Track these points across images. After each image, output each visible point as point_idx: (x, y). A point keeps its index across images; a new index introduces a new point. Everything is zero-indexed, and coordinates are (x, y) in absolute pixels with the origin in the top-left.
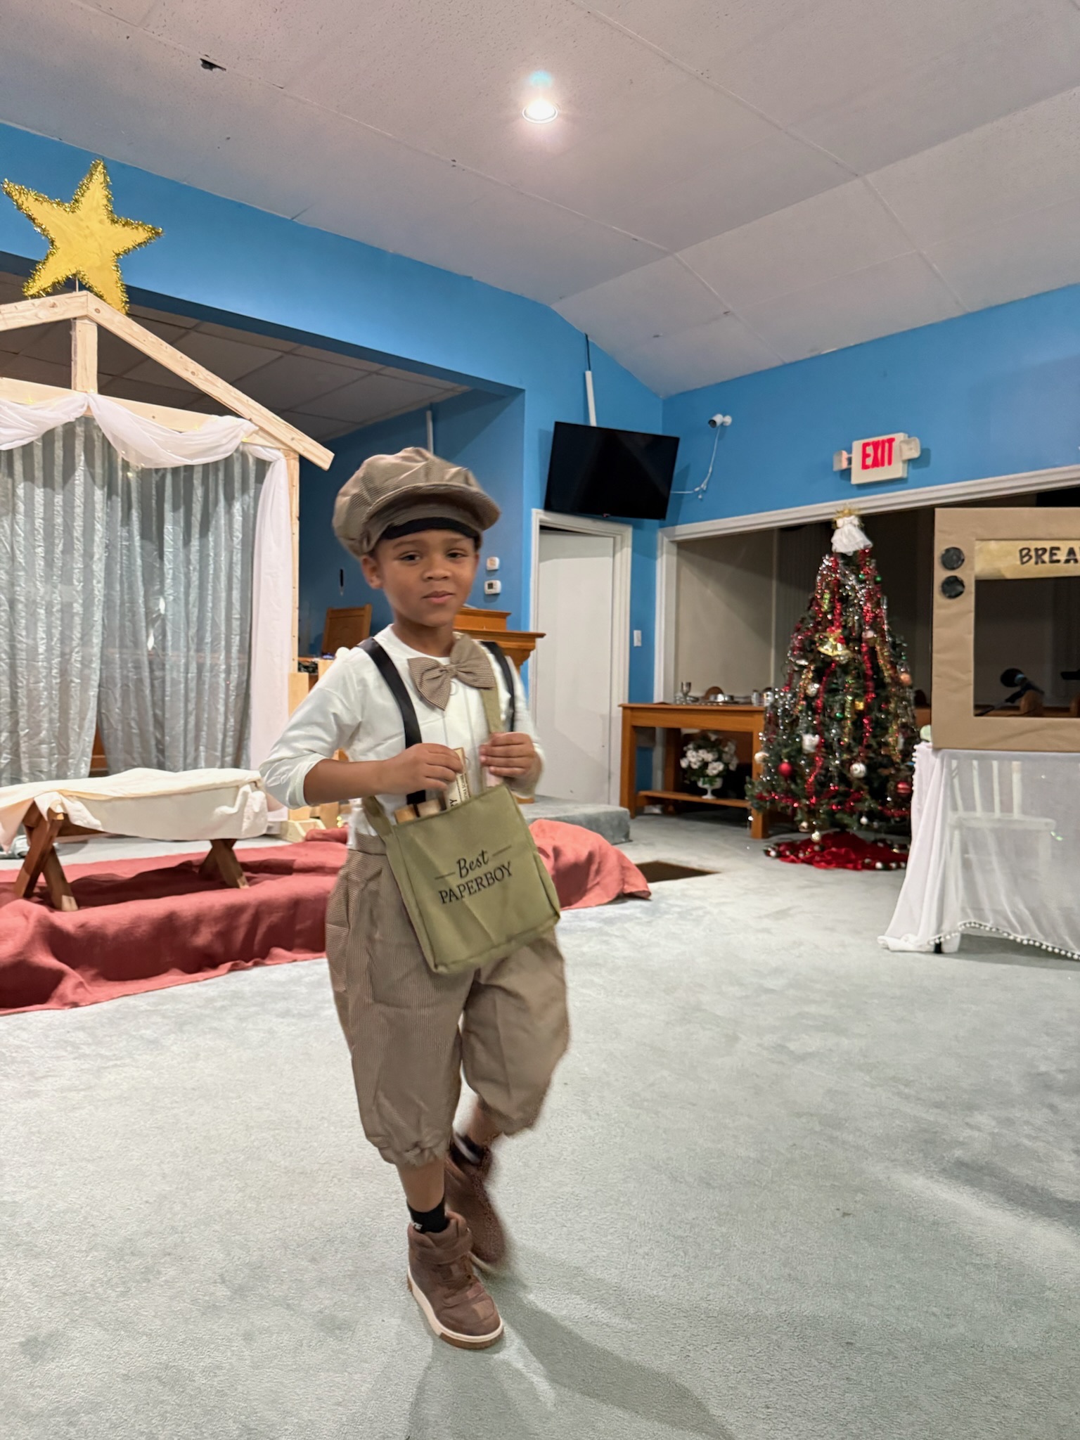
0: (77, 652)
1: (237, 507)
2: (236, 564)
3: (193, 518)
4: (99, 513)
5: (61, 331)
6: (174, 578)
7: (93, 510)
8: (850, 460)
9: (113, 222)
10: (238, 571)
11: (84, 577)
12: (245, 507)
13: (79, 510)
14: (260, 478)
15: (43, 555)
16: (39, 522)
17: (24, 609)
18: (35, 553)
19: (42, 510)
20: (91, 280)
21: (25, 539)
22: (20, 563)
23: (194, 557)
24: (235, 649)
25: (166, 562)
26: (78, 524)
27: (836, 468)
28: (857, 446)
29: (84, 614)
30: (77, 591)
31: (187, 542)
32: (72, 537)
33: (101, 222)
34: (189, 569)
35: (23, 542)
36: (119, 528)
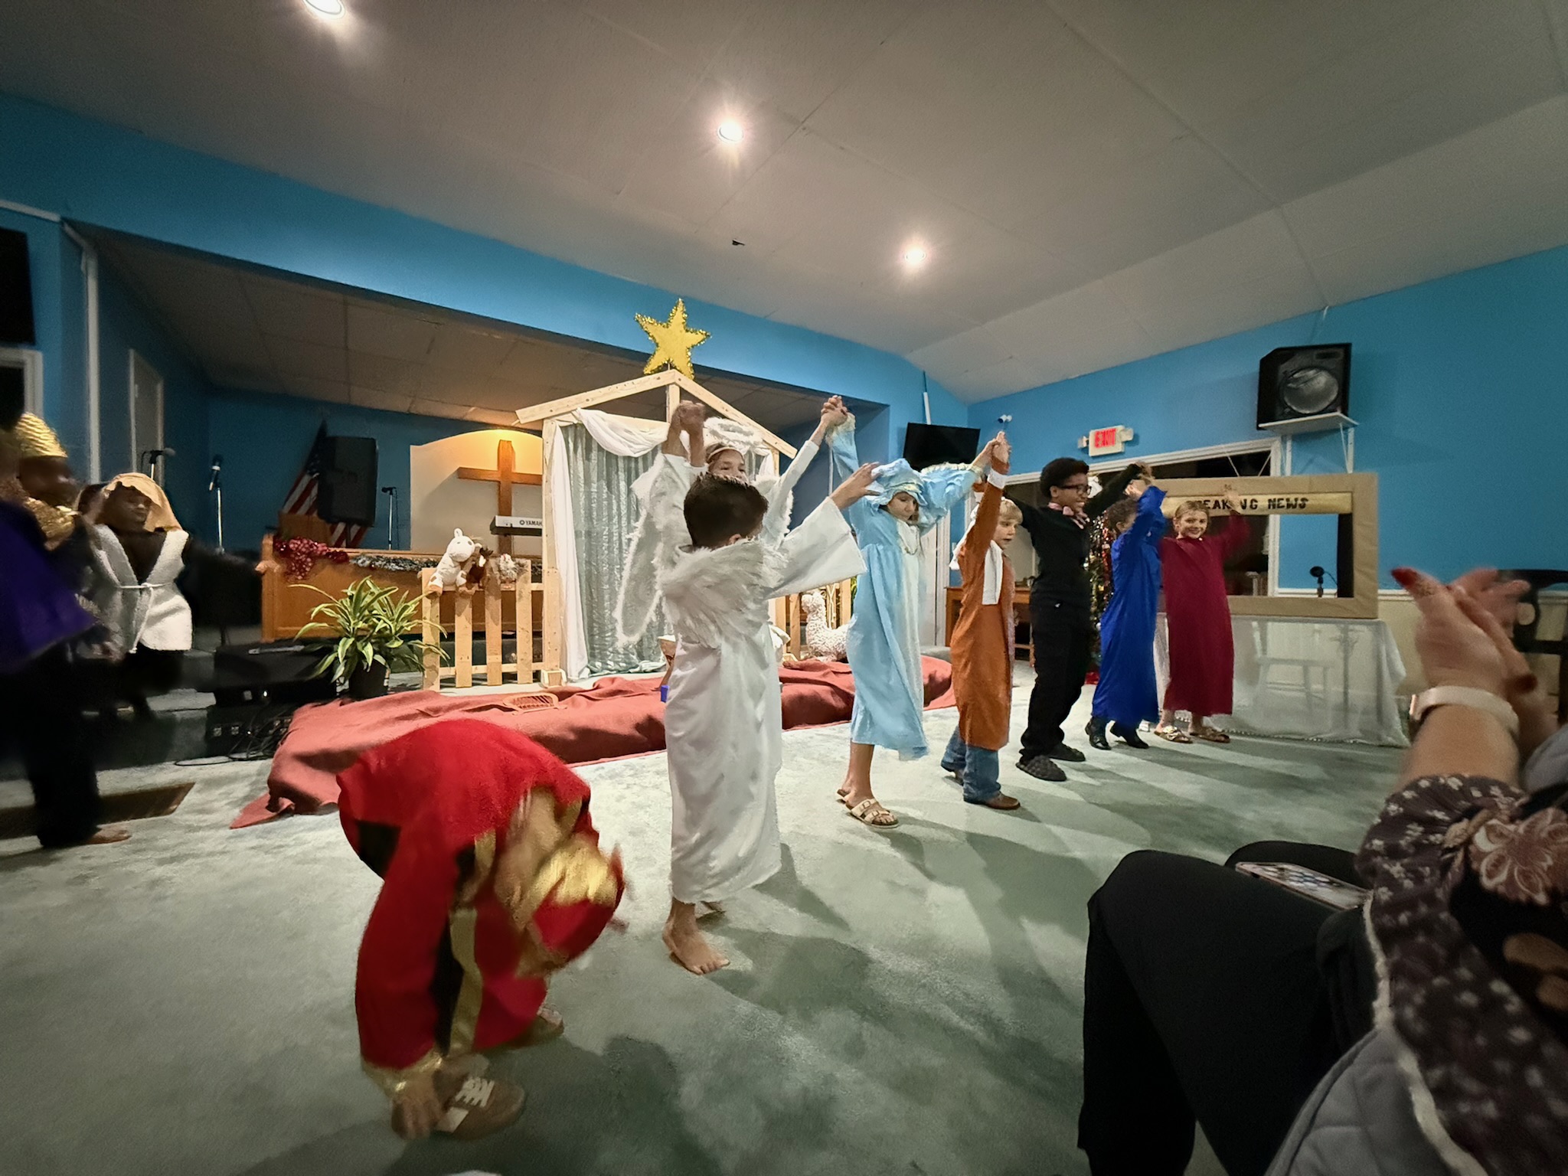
5: (661, 392)
8: (1088, 442)
9: (687, 331)
14: (758, 466)
20: (676, 363)
27: (1079, 446)
28: (1092, 434)
33: (681, 331)
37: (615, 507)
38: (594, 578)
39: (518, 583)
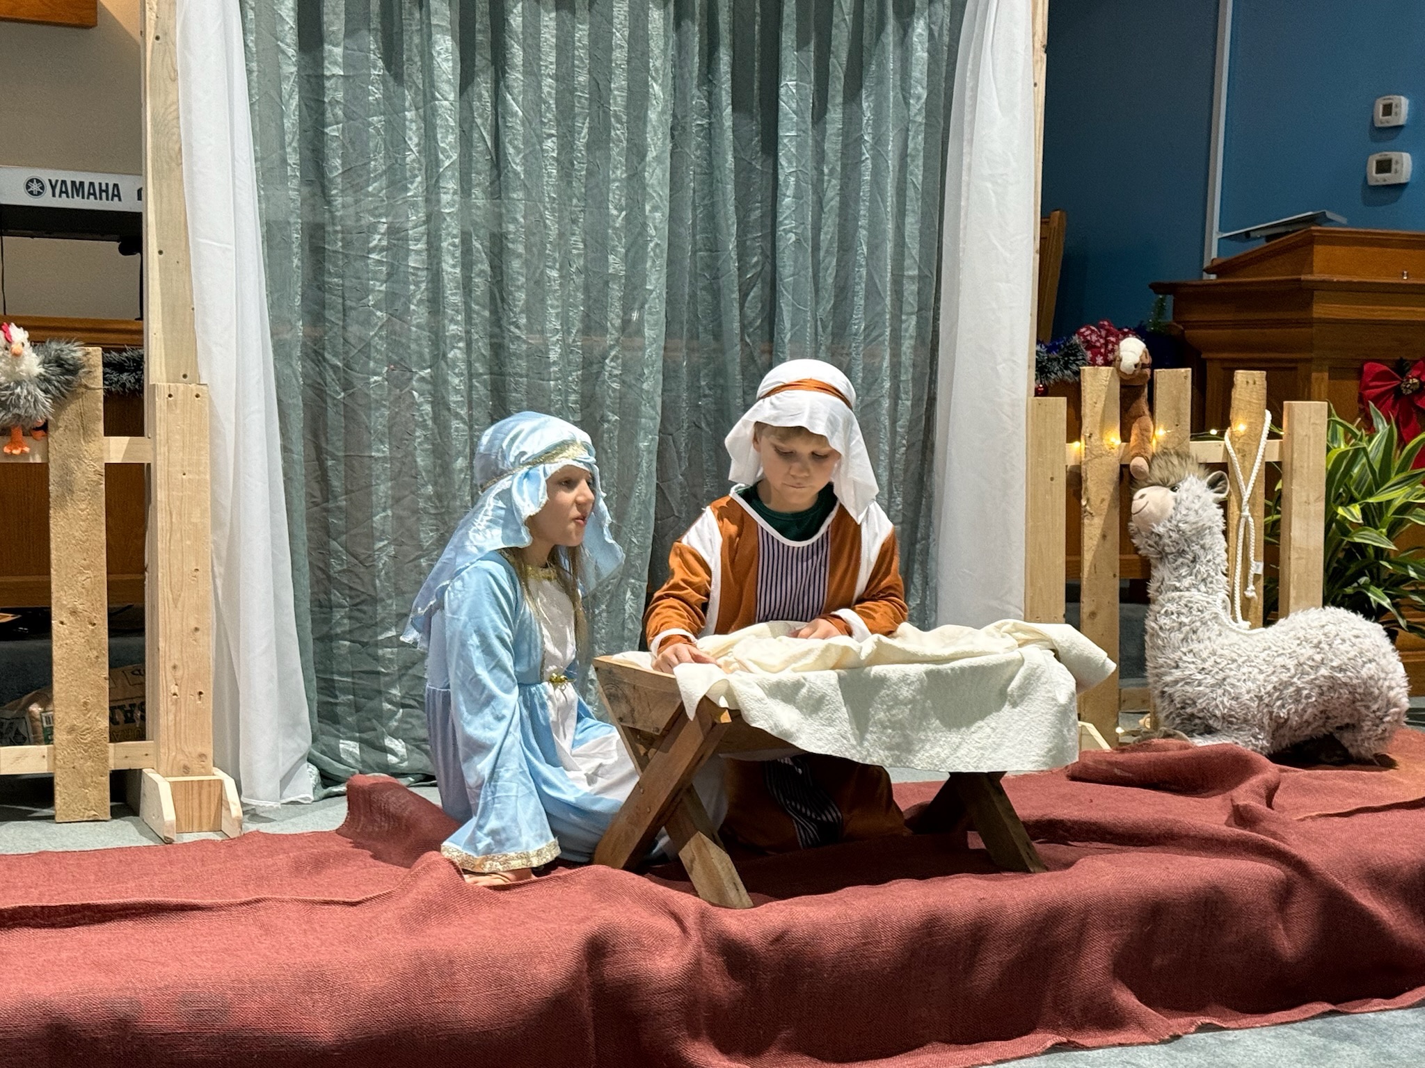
0: (614, 359)
1: (920, 28)
2: (914, 158)
3: (833, 60)
4: (657, 61)
6: (798, 196)
7: (645, 54)
10: (917, 174)
11: (629, 198)
12: (935, 28)
13: (619, 55)
15: (555, 155)
16: (548, 85)
17: (524, 271)
18: (543, 150)
19: (553, 59)
21: (526, 121)
22: (516, 173)
23: (833, 145)
24: (907, 345)
25: (783, 161)
26: (619, 83)
29: (627, 277)
30: (615, 228)
31: (819, 113)
32: (606, 113)
34: (822, 172)
35: (520, 128)
36: (695, 91)
37: (413, 141)
38: (334, 417)
39: (56, 435)
